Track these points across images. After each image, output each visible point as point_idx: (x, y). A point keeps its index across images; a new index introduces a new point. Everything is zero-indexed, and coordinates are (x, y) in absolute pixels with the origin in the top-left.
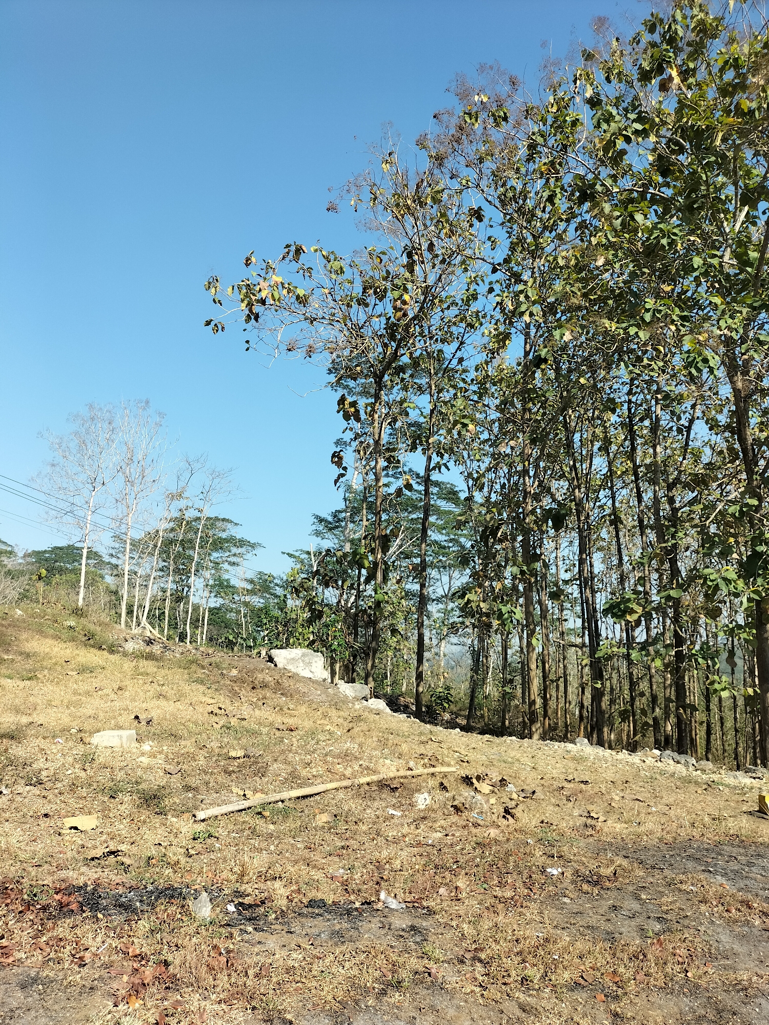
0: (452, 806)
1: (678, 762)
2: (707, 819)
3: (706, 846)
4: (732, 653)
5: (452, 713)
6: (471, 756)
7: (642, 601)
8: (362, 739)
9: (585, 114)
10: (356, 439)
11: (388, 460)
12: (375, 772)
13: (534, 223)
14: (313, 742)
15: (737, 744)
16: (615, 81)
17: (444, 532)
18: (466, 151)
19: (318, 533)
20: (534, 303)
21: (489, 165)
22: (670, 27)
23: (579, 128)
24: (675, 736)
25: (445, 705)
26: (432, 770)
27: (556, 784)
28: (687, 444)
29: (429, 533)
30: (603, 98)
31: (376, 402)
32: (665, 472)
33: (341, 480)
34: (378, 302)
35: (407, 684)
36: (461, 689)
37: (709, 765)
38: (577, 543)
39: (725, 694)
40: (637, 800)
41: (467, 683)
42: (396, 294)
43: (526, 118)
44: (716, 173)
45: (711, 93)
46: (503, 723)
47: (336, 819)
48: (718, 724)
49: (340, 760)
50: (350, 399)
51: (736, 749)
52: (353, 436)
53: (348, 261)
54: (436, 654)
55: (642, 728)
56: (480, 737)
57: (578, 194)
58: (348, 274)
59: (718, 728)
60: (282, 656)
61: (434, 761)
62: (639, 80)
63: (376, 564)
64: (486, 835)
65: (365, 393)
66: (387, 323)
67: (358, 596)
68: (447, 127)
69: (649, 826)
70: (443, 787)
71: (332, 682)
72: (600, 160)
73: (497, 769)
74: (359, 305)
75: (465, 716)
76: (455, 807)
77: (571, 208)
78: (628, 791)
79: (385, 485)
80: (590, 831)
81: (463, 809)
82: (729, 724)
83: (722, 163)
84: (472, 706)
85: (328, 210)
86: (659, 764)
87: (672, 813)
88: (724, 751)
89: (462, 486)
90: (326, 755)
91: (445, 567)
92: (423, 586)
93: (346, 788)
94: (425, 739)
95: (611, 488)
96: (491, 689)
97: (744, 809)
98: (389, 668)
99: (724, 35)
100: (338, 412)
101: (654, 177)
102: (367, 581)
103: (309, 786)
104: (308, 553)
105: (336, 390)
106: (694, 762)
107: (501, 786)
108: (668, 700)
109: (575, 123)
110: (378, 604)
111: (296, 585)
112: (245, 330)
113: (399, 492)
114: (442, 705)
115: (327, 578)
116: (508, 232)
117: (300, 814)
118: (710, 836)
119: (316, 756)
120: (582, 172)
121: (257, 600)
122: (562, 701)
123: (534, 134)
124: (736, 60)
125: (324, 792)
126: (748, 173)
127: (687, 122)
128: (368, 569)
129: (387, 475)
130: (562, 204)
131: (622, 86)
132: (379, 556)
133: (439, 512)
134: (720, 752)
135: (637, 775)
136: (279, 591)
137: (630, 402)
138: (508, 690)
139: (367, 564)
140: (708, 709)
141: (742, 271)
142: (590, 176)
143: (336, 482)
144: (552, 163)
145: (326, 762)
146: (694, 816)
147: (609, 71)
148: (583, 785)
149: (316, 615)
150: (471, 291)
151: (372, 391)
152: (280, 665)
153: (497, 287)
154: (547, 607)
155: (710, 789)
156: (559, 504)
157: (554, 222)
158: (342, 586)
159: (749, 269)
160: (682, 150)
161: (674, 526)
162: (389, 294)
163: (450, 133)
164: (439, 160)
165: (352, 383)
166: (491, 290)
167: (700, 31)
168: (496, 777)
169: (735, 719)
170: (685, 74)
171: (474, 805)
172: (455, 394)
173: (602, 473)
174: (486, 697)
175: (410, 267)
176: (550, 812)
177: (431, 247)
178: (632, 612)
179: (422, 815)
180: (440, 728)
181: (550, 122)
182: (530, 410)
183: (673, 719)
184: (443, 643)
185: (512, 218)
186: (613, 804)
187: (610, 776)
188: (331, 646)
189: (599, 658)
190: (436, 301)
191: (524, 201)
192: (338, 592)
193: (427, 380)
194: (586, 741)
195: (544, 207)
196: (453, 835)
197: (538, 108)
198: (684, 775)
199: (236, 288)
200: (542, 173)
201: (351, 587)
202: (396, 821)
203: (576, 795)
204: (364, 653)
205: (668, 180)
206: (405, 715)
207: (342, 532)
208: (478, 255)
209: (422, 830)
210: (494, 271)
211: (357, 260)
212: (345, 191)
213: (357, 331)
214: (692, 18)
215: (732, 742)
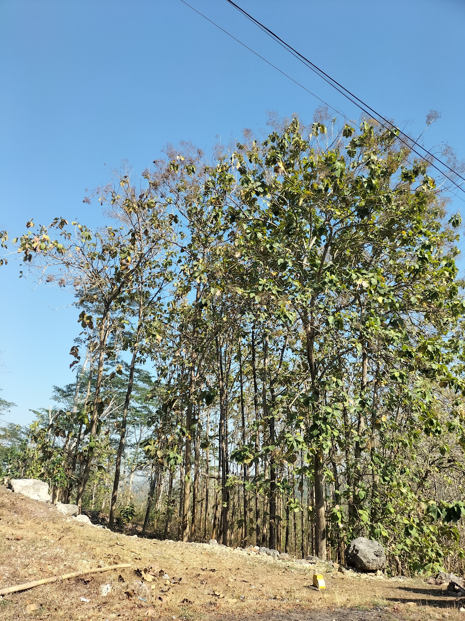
0: (125, 593)
1: (269, 555)
2: (284, 593)
3: (282, 614)
4: (301, 484)
5: (133, 523)
6: (143, 555)
7: (254, 451)
8: (68, 546)
9: (237, 176)
10: (88, 339)
11: (109, 354)
12: (74, 570)
13: (206, 228)
14: (33, 548)
15: (303, 540)
16: (253, 162)
17: (140, 401)
18: (170, 184)
19: (56, 398)
20: (203, 272)
21: (183, 194)
22: (282, 141)
23: (233, 183)
24: (269, 536)
25: (130, 518)
26: (115, 566)
27: (195, 572)
28: (281, 359)
29: (130, 401)
30: (247, 169)
31: (104, 318)
32: (269, 374)
33: (75, 365)
34: (111, 258)
35: (105, 504)
36: (141, 507)
37: (286, 556)
38: (219, 413)
39: (296, 510)
40: (244, 581)
41: (146, 502)
42: (123, 256)
43: (205, 173)
44: (301, 217)
45: (301, 177)
46: (166, 530)
47: (41, 607)
48: (293, 527)
49: (50, 562)
50: (87, 314)
51: (302, 543)
52: (87, 338)
53: (94, 233)
54: (127, 482)
55: (250, 531)
56: (149, 540)
57: (230, 217)
58: (94, 240)
59: (293, 530)
60: (17, 484)
61: (116, 560)
62: (266, 164)
63: (92, 422)
64: (145, 614)
65: (97, 311)
66: (116, 272)
67: (78, 443)
68: (161, 169)
69: (250, 601)
70: (121, 579)
71: (53, 503)
72: (243, 201)
73: (158, 564)
74: (99, 259)
75: (141, 525)
76: (127, 593)
77: (227, 224)
78: (239, 575)
79: (104, 370)
80: (213, 607)
81: (132, 594)
82: (299, 527)
83: (305, 213)
84: (147, 518)
85: (84, 202)
86: (258, 556)
87: (264, 589)
88: (296, 544)
89: (154, 374)
90: (41, 558)
91: (138, 425)
92: (123, 437)
93: (52, 583)
94: (113, 544)
95: (241, 381)
96: (161, 507)
97: (305, 584)
98: (94, 492)
99: (308, 150)
100: (79, 322)
101: (270, 215)
102: (86, 433)
103: (25, 583)
104: (48, 411)
105: (79, 308)
106: (278, 554)
107: (160, 576)
108: (265, 513)
109: (230, 180)
110: (91, 449)
111: (35, 434)
112: (21, 265)
113: (113, 375)
114: (127, 517)
115: (58, 430)
116: (191, 231)
117: (15, 605)
118: (284, 606)
119: (33, 559)
120: (233, 206)
121: (7, 443)
122: (204, 513)
123: (208, 181)
124: (312, 163)
125: (35, 587)
126: (317, 220)
127: (288, 190)
128: (87, 424)
129: (107, 363)
130: (222, 221)
131: (257, 165)
132: (95, 417)
133: (138, 389)
134: (294, 545)
135: (245, 564)
136: (24, 437)
137: (253, 332)
138: (171, 508)
139: (86, 421)
140: (288, 519)
141: (312, 269)
142: (237, 209)
143: (71, 366)
144: (218, 199)
145: (40, 564)
146: (276, 591)
147: (251, 156)
148: (211, 573)
149: (47, 456)
150: (169, 260)
151: (103, 311)
152: (16, 491)
153: (183, 260)
154: (199, 453)
155: (286, 572)
156: (210, 389)
157: (217, 229)
158: (68, 436)
159: (315, 269)
160: (285, 203)
161: (273, 406)
162: (118, 255)
163: (162, 173)
164: (155, 186)
165: (89, 305)
166: (180, 261)
167: (297, 146)
168: (157, 569)
169: (302, 524)
170: (288, 166)
171: (140, 591)
172: (154, 318)
173: (236, 372)
174: (157, 512)
175: (133, 241)
176: (189, 593)
177: (146, 232)
178: (248, 458)
179: (104, 601)
180: (124, 535)
181: (217, 177)
182: (198, 332)
183: (267, 526)
184: (132, 475)
185: (194, 224)
186: (229, 585)
187: (228, 565)
188: (55, 477)
189: (227, 487)
190: (148, 263)
191: (201, 216)
192: (65, 439)
193: (138, 308)
194: (216, 541)
195: (212, 221)
196: (124, 615)
197: (212, 168)
198: (272, 563)
199: (19, 239)
200: (212, 203)
201: (75, 436)
202: (85, 606)
203: (207, 580)
204: (78, 482)
205: (278, 217)
206: (102, 526)
207: (73, 398)
208: (173, 241)
209: (103, 613)
210: (182, 251)
211: (101, 233)
212: (95, 193)
213: (96, 274)
214: (293, 139)
215: (301, 538)
